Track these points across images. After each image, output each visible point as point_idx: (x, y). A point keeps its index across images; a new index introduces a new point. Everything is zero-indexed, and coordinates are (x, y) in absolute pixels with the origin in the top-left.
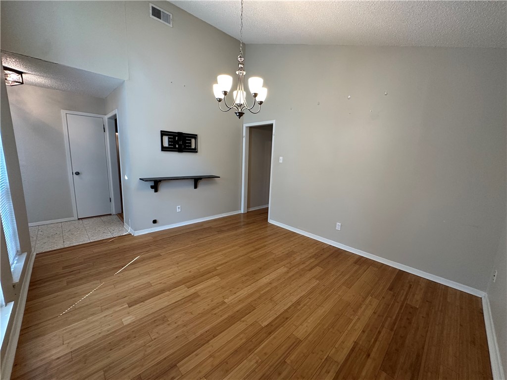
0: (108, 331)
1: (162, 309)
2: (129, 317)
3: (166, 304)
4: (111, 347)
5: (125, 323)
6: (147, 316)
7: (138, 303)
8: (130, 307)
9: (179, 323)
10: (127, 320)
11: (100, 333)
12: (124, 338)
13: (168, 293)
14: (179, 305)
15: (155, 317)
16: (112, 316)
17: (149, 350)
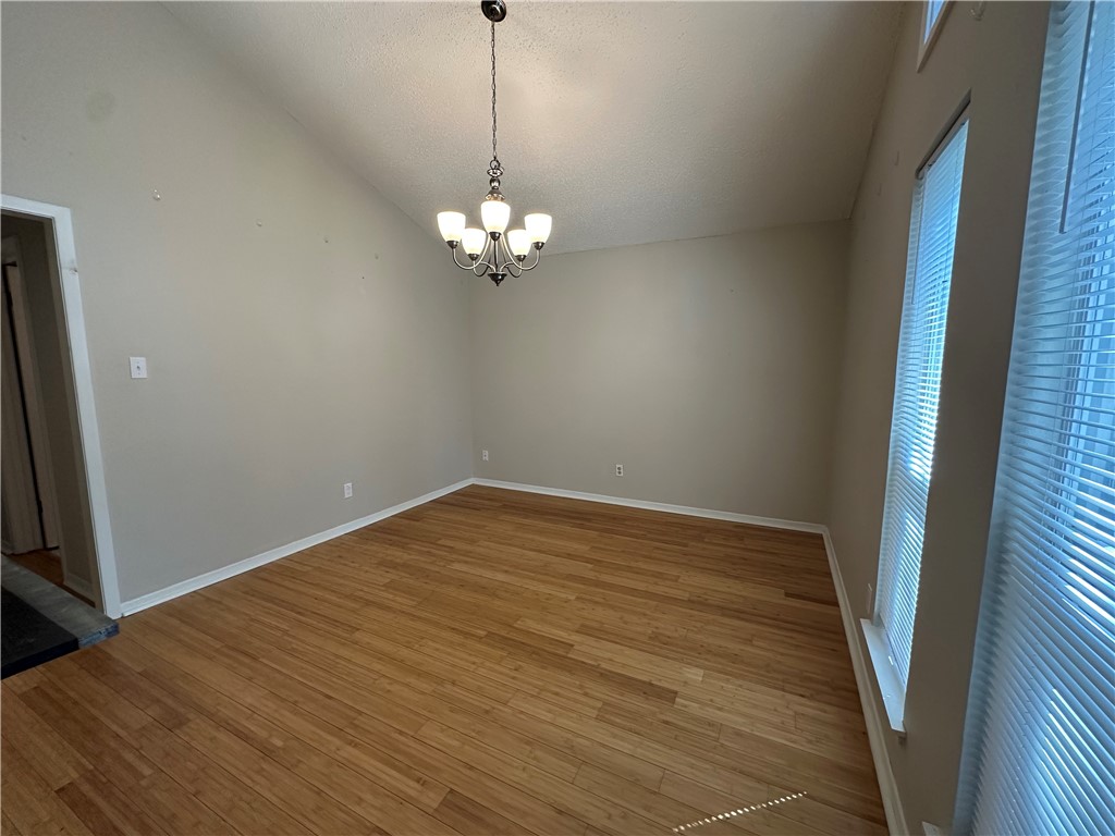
0: (728, 680)
1: (640, 650)
2: (689, 676)
3: (628, 651)
4: (735, 658)
5: (701, 672)
6: (667, 657)
7: (660, 687)
8: (676, 693)
9: (646, 621)
10: (695, 674)
11: (740, 686)
12: (715, 655)
13: (604, 665)
14: (617, 635)
15: (661, 648)
16: (711, 700)
17: (699, 625)
